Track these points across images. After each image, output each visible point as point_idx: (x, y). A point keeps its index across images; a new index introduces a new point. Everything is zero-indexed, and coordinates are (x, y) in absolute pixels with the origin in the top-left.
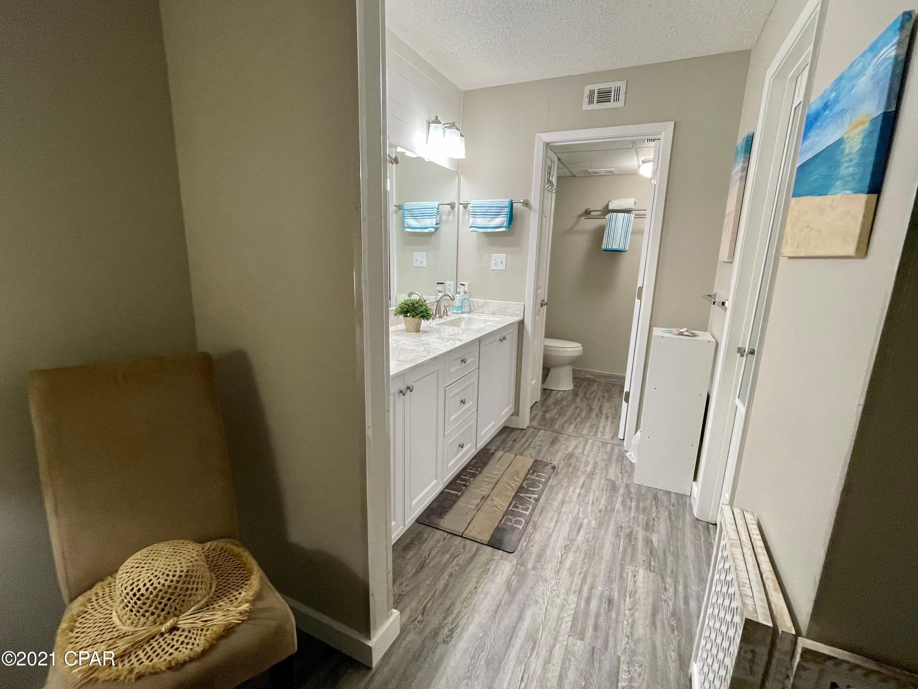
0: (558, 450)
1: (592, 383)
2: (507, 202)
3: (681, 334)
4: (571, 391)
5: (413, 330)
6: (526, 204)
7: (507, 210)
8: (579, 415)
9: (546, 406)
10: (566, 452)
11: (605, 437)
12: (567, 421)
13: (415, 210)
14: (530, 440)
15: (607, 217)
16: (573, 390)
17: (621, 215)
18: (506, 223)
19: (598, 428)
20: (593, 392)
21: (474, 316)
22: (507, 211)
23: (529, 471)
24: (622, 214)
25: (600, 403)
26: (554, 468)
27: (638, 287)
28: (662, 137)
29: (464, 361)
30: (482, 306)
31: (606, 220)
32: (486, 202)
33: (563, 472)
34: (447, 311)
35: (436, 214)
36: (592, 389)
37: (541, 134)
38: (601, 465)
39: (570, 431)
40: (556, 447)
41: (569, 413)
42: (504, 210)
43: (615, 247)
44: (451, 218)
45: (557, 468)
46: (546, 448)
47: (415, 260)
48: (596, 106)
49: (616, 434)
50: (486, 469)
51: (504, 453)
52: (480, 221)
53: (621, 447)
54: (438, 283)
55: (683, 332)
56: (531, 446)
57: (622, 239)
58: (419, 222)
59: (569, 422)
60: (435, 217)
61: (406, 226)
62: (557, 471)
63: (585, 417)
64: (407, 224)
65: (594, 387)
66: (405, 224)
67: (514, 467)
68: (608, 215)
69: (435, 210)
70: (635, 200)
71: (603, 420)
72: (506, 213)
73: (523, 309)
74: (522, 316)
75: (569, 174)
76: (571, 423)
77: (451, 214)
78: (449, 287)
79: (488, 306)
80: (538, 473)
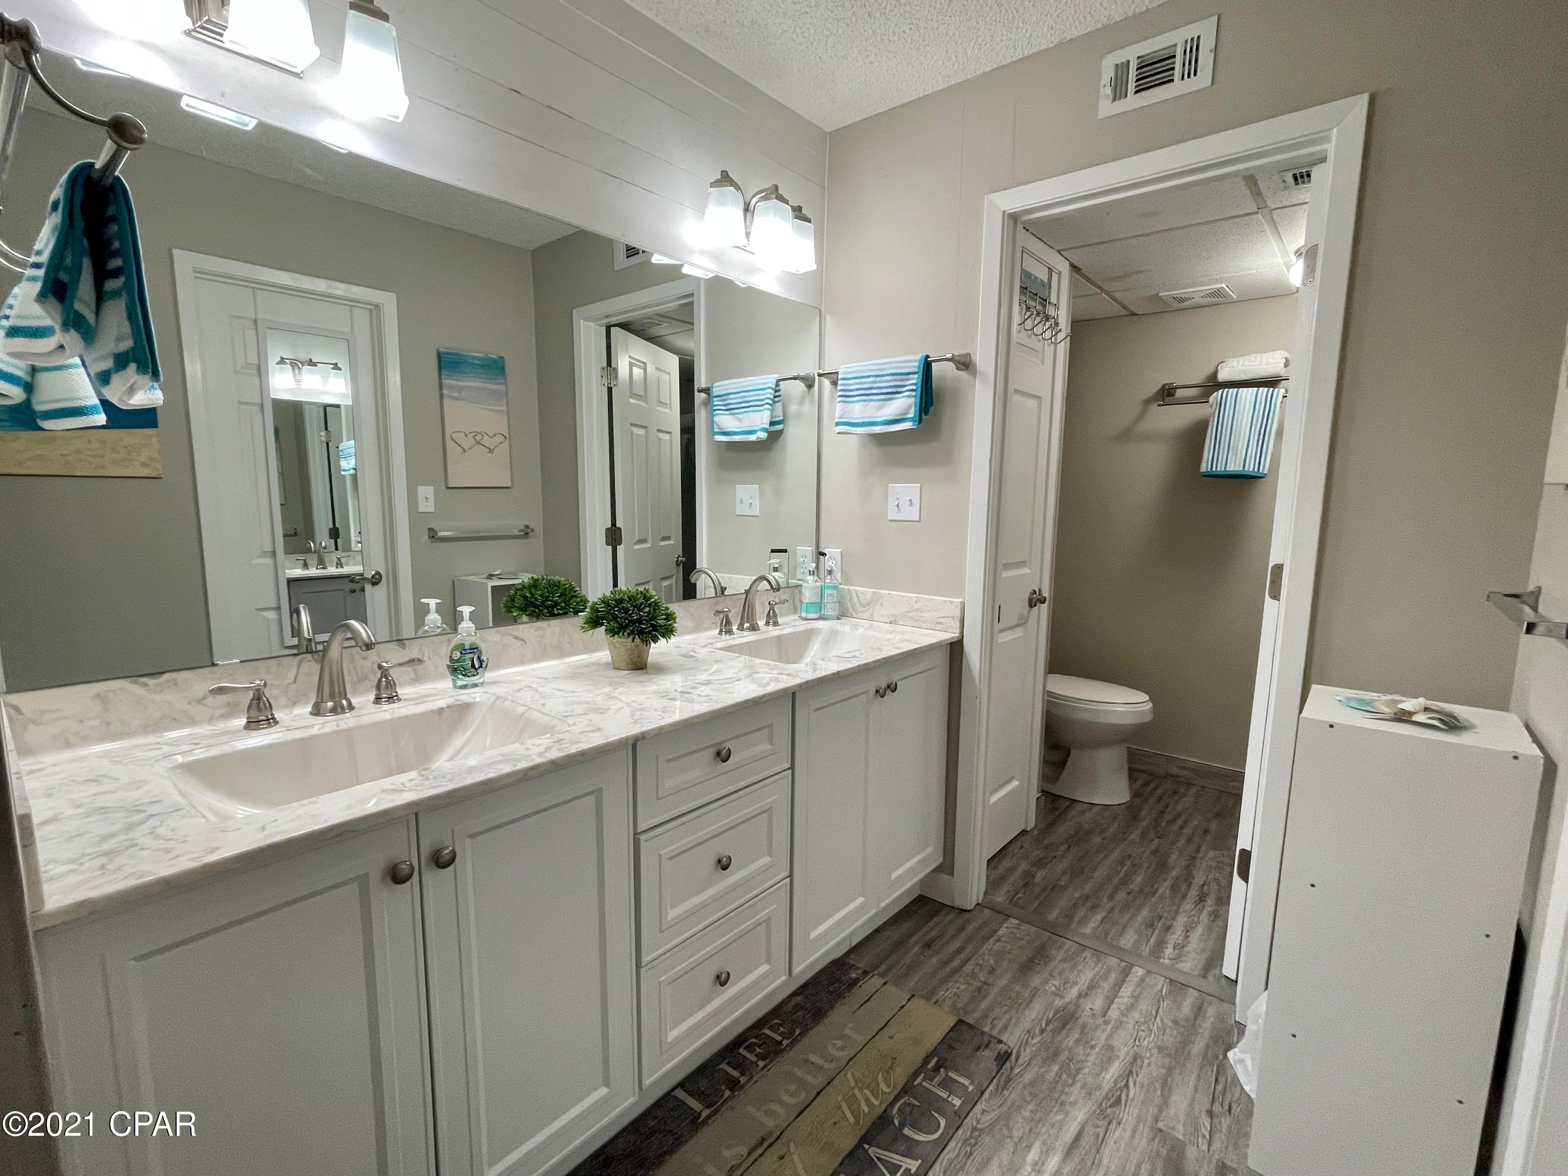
0: (1036, 990)
1: (1182, 789)
2: (915, 361)
3: (1403, 717)
4: (1123, 807)
5: (623, 664)
6: (965, 364)
7: (915, 379)
8: (1126, 880)
9: (1046, 847)
10: (1058, 1003)
11: (1181, 966)
12: (1086, 898)
13: (732, 396)
14: (969, 949)
15: (1211, 399)
16: (1129, 806)
17: (1247, 394)
18: (913, 410)
19: (1168, 928)
20: (1178, 816)
21: (843, 626)
22: (914, 381)
23: (926, 1061)
24: (1251, 389)
25: (1190, 850)
26: (1003, 1058)
27: (1271, 565)
28: (1330, 148)
29: (723, 756)
30: (869, 604)
31: (1211, 406)
32: (868, 366)
33: (1028, 1077)
34: (775, 615)
35: (770, 402)
36: (1179, 807)
37: (995, 197)
38: (1152, 1067)
39: (1087, 930)
40: (1035, 981)
41: (1100, 873)
42: (909, 380)
43: (1234, 466)
44: (807, 407)
45: (1013, 1057)
46: (1004, 981)
47: (738, 500)
48: (1133, 101)
49: (1216, 957)
50: (814, 1035)
51: (885, 984)
52: (858, 410)
53: (1226, 1005)
54: (773, 551)
55: (1411, 714)
56: (969, 968)
57: (1253, 448)
58: (740, 420)
59: (1091, 902)
60: (769, 407)
61: (716, 430)
62: (1012, 1069)
63: (1141, 890)
64: (719, 427)
65: (1185, 803)
66: (715, 426)
67: (892, 1037)
68: (1215, 393)
69: (769, 394)
70: (1287, 355)
71: (1188, 905)
72: (914, 387)
73: (958, 613)
74: (958, 631)
75: (1118, 310)
76: (1095, 908)
77: (807, 400)
78: (802, 560)
79: (881, 604)
80: (952, 1075)
